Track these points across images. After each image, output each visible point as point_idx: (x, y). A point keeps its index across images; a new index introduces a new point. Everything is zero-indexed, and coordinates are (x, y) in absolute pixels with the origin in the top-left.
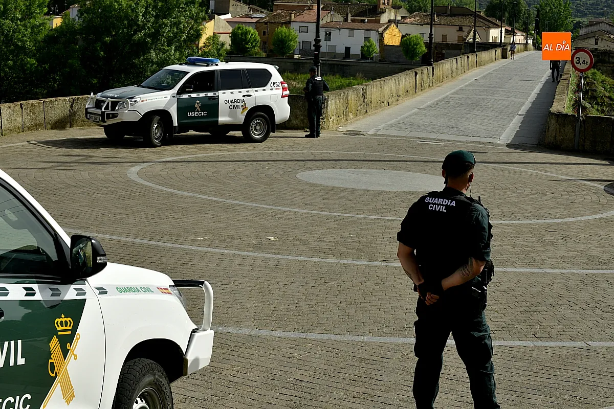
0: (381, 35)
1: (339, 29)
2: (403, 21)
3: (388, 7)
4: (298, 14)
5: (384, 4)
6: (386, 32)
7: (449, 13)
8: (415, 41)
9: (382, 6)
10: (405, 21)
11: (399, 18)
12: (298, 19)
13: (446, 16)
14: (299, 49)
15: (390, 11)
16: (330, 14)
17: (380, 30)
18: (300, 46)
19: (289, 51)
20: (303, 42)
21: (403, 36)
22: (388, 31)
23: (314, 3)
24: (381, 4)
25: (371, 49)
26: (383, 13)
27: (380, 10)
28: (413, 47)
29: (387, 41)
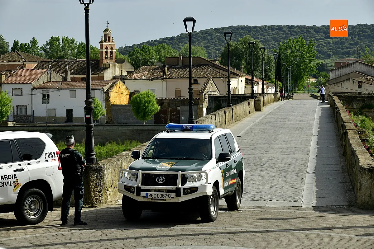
0: (107, 93)
1: (59, 89)
2: (130, 77)
3: (112, 62)
4: (9, 75)
5: (106, 58)
6: (112, 91)
7: (181, 64)
8: (146, 99)
9: (105, 62)
10: (133, 77)
11: (125, 74)
12: (10, 80)
13: (178, 68)
14: (13, 115)
15: (115, 66)
16: (46, 73)
17: (106, 88)
18: (14, 111)
19: (2, 118)
20: (17, 106)
21: (131, 94)
22: (114, 89)
23: (26, 61)
24: (104, 58)
25: (97, 110)
26: (107, 68)
27: (102, 66)
28: (144, 105)
29: (114, 100)
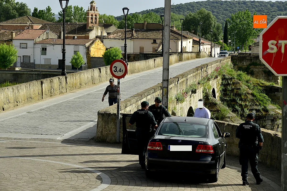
0: (88, 49)
1: (53, 45)
2: (108, 37)
3: (95, 26)
4: (19, 33)
5: (92, 23)
6: (92, 47)
7: (145, 28)
8: (114, 53)
9: (90, 25)
10: (109, 37)
11: (105, 34)
12: (19, 37)
13: (143, 31)
14: (20, 62)
15: (97, 28)
16: (45, 33)
17: (87, 45)
18: (21, 59)
19: (10, 65)
20: (23, 56)
21: (107, 49)
22: (93, 46)
23: (33, 23)
24: (90, 23)
25: (78, 61)
26: (92, 30)
27: (88, 29)
28: (113, 58)
29: (93, 54)
